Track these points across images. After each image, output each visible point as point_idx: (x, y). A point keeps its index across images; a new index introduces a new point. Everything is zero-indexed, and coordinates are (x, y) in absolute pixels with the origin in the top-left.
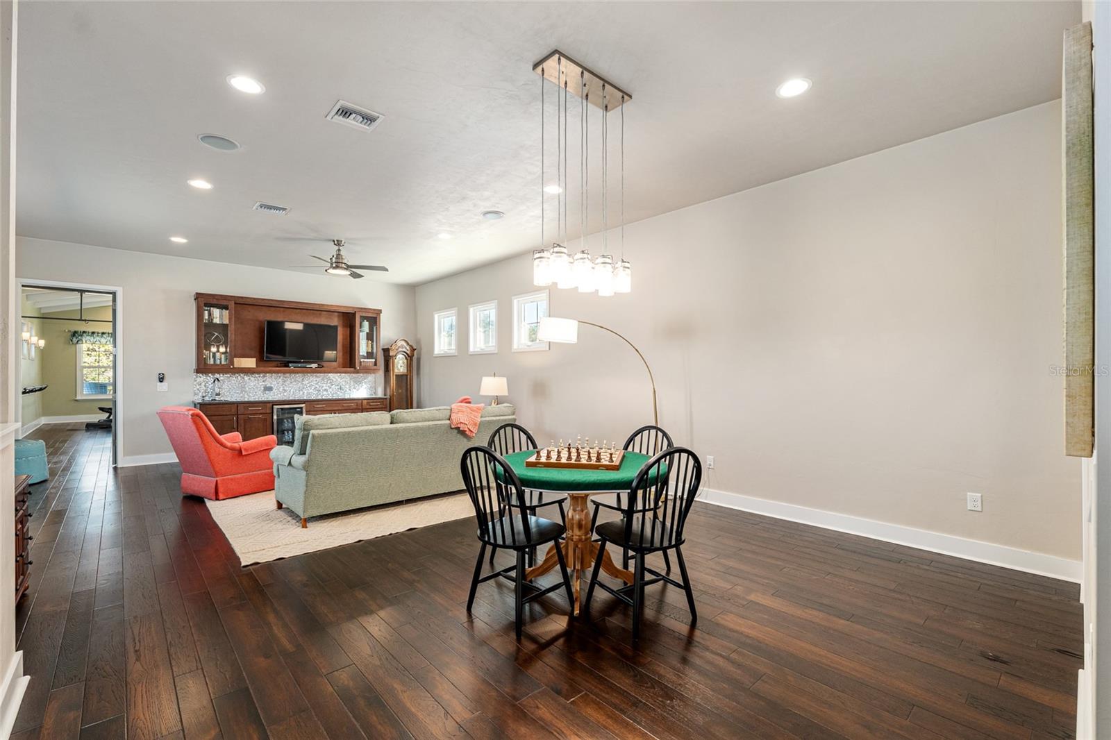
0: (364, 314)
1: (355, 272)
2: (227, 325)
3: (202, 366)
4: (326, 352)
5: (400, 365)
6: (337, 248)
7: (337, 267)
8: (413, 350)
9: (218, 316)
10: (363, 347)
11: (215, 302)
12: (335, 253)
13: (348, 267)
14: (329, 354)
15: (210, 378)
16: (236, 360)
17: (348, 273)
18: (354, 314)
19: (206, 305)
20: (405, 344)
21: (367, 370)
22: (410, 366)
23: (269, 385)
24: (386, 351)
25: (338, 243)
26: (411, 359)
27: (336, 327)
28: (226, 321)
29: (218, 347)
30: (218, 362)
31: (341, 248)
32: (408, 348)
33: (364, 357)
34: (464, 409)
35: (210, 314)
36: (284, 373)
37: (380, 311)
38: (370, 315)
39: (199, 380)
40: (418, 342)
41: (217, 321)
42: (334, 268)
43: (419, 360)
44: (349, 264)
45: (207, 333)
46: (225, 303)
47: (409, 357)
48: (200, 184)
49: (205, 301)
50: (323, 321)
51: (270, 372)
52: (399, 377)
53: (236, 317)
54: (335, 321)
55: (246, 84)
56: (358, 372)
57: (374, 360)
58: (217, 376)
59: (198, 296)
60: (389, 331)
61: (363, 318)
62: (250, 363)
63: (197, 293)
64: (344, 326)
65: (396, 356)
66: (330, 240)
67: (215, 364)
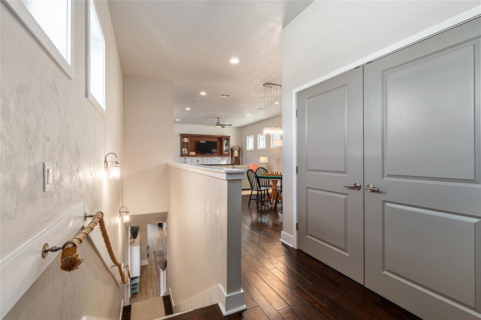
0: (225, 138)
1: (223, 126)
2: (188, 143)
3: (182, 154)
4: (213, 150)
5: (236, 153)
6: (218, 120)
7: (218, 125)
8: (240, 149)
9: (186, 140)
10: (225, 148)
11: (185, 136)
12: (217, 121)
13: (221, 125)
14: (214, 150)
15: (184, 158)
16: (190, 153)
17: (221, 127)
18: (222, 138)
19: (183, 137)
20: (238, 147)
21: (226, 156)
22: (239, 154)
23: (198, 160)
24: (232, 149)
25: (218, 118)
26: (240, 152)
27: (217, 142)
28: (188, 142)
29: (185, 149)
30: (186, 153)
31: (219, 120)
32: (239, 148)
33: (225, 151)
34: (252, 165)
35: (184, 140)
36: (203, 156)
37: (230, 136)
38: (226, 138)
39: (181, 158)
40: (242, 146)
41: (185, 141)
42: (217, 126)
43: (242, 152)
44: (221, 124)
45: (183, 145)
46: (187, 136)
47: (239, 151)
48: (188, 109)
49: (183, 136)
50: (213, 140)
51: (199, 156)
52: (236, 158)
53: (190, 140)
54: (216, 140)
55: (203, 93)
56: (223, 156)
57: (228, 152)
58: (185, 157)
59: (181, 135)
60: (232, 143)
61: (225, 139)
62: (194, 153)
63: (181, 134)
64: (219, 142)
65: (235, 151)
66: (216, 118)
67: (185, 154)
